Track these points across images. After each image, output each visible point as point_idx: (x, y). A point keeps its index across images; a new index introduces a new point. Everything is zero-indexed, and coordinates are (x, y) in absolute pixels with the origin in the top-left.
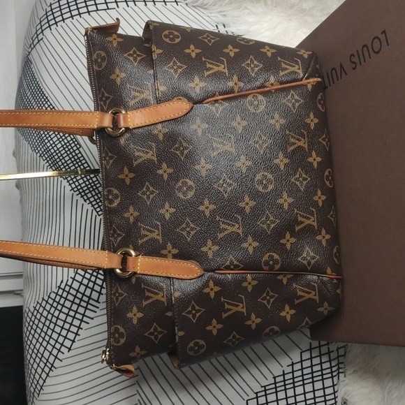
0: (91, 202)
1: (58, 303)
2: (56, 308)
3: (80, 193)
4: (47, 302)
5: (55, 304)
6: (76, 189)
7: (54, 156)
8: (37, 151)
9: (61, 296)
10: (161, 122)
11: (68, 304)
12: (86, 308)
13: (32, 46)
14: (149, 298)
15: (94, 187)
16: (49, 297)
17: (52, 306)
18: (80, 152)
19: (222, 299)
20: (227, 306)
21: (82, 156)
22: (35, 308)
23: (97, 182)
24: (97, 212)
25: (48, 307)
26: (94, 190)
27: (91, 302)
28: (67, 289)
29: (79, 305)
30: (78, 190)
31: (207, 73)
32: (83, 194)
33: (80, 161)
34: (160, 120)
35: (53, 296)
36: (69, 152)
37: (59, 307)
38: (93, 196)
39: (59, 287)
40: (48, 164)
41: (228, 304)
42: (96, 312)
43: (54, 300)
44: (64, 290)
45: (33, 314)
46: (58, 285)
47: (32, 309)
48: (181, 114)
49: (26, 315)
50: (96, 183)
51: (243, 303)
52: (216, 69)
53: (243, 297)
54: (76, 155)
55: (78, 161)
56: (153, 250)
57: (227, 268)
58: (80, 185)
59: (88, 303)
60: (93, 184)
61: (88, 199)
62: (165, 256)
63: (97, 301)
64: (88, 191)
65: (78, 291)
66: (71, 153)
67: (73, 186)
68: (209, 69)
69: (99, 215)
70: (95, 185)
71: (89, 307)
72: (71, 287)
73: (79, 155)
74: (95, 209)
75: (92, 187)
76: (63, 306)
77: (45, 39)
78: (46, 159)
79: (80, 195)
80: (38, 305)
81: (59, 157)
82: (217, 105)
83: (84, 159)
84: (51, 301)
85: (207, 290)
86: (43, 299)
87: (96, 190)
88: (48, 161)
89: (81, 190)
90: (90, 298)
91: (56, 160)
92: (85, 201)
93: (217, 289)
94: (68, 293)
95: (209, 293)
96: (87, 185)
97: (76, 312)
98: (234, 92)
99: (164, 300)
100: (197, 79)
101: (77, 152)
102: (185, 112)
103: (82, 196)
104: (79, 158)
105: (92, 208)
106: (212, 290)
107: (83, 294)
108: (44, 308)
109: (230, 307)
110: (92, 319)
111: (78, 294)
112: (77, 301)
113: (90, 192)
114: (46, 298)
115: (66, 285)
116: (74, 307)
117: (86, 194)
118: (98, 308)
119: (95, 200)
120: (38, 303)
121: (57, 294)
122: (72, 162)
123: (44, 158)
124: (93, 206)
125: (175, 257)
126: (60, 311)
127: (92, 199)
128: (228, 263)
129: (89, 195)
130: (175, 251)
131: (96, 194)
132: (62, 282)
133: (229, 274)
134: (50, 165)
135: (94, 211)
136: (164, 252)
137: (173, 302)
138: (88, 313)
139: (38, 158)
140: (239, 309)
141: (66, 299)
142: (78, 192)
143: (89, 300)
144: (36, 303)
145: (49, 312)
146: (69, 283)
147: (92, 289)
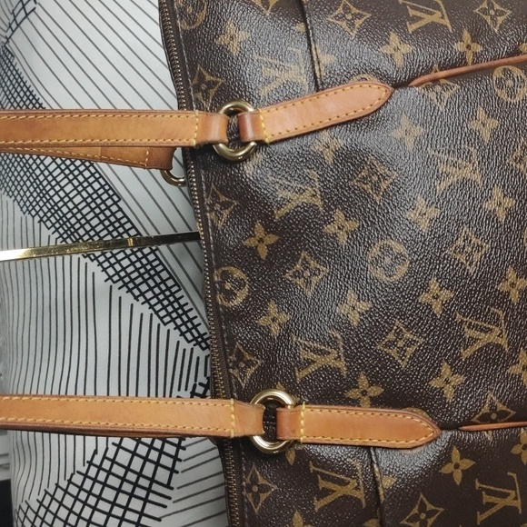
0: (147, 301)
1: (90, 493)
2: (85, 503)
3: (125, 284)
4: (66, 492)
5: (83, 496)
6: (116, 278)
7: (68, 220)
8: (33, 213)
9: (95, 480)
10: (326, 128)
11: (109, 494)
12: (146, 500)
13: (14, 26)
14: (327, 492)
15: (152, 272)
16: (70, 482)
17: (76, 498)
18: (120, 209)
19: (478, 484)
20: (486, 499)
21: (125, 216)
22: (41, 503)
23: (157, 262)
24: (161, 319)
25: (68, 501)
26: (152, 277)
27: (155, 487)
28: (107, 465)
29: (131, 495)
30: (121, 279)
31: (412, 28)
32: (131, 285)
33: (122, 225)
34: (327, 123)
35: (78, 479)
36: (97, 211)
37: (92, 501)
38: (151, 289)
39: (91, 463)
40: (57, 235)
41: (489, 493)
42: (165, 507)
43: (81, 488)
44: (100, 468)
45: (37, 514)
46: (88, 458)
47: (35, 506)
48: (369, 109)
49: (22, 515)
50: (154, 264)
51: (515, 489)
52: (428, 19)
53: (514, 476)
54: (113, 214)
55: (117, 225)
56: (330, 392)
57: (485, 419)
58: (124, 269)
59: (149, 490)
60: (149, 267)
61: (142, 294)
62: (355, 403)
63: (168, 486)
64: (140, 280)
65: (128, 469)
66: (102, 212)
67: (111, 271)
68: (415, 19)
69: (165, 324)
70: (153, 268)
71: (152, 497)
72: (113, 461)
73: (119, 215)
74: (157, 313)
75: (147, 272)
76: (99, 498)
77: (39, 10)
78: (53, 225)
79: (125, 289)
80: (48, 498)
81: (78, 221)
82: (438, 88)
83: (129, 221)
84: (73, 490)
85: (447, 469)
86: (57, 486)
87: (156, 278)
88: (57, 230)
89: (127, 280)
90: (152, 480)
91: (73, 226)
92: (136, 298)
93: (467, 464)
94: (109, 473)
95: (452, 473)
96: (137, 270)
97: (126, 508)
98: (466, 64)
99: (360, 495)
100: (394, 38)
101: (114, 208)
102: (377, 103)
103: (130, 290)
104: (118, 220)
105: (151, 311)
106: (458, 467)
107: (140, 475)
108: (61, 504)
109: (493, 499)
110: (159, 520)
111: (129, 474)
112: (127, 487)
113: (145, 281)
114: (63, 484)
115: (105, 457)
116: (123, 499)
117: (137, 286)
118: (169, 498)
119: (156, 296)
120: (46, 493)
121: (86, 476)
122: (106, 228)
123: (49, 224)
124: (152, 307)
125: (376, 402)
126: (95, 509)
127: (149, 295)
128: (486, 409)
129: (144, 288)
130: (376, 391)
131: (157, 285)
132: (96, 452)
133: (487, 431)
134: (61, 236)
135: (155, 316)
136: (352, 394)
137: (382, 498)
138: (150, 509)
139: (37, 225)
140: (509, 501)
141: (104, 484)
142: (120, 283)
143: (151, 485)
144: (42, 493)
145: (71, 511)
146: (110, 454)
147: (157, 464)
